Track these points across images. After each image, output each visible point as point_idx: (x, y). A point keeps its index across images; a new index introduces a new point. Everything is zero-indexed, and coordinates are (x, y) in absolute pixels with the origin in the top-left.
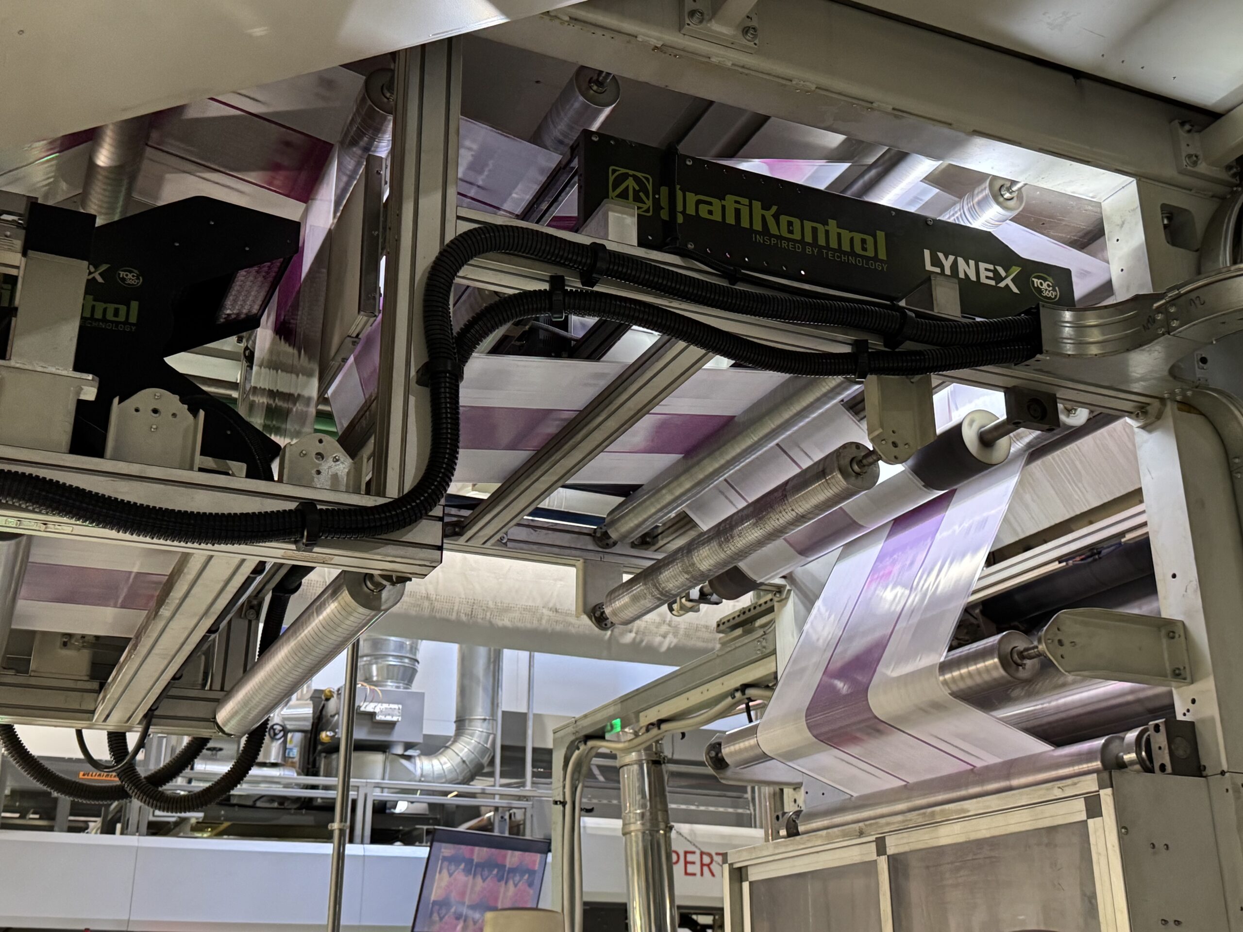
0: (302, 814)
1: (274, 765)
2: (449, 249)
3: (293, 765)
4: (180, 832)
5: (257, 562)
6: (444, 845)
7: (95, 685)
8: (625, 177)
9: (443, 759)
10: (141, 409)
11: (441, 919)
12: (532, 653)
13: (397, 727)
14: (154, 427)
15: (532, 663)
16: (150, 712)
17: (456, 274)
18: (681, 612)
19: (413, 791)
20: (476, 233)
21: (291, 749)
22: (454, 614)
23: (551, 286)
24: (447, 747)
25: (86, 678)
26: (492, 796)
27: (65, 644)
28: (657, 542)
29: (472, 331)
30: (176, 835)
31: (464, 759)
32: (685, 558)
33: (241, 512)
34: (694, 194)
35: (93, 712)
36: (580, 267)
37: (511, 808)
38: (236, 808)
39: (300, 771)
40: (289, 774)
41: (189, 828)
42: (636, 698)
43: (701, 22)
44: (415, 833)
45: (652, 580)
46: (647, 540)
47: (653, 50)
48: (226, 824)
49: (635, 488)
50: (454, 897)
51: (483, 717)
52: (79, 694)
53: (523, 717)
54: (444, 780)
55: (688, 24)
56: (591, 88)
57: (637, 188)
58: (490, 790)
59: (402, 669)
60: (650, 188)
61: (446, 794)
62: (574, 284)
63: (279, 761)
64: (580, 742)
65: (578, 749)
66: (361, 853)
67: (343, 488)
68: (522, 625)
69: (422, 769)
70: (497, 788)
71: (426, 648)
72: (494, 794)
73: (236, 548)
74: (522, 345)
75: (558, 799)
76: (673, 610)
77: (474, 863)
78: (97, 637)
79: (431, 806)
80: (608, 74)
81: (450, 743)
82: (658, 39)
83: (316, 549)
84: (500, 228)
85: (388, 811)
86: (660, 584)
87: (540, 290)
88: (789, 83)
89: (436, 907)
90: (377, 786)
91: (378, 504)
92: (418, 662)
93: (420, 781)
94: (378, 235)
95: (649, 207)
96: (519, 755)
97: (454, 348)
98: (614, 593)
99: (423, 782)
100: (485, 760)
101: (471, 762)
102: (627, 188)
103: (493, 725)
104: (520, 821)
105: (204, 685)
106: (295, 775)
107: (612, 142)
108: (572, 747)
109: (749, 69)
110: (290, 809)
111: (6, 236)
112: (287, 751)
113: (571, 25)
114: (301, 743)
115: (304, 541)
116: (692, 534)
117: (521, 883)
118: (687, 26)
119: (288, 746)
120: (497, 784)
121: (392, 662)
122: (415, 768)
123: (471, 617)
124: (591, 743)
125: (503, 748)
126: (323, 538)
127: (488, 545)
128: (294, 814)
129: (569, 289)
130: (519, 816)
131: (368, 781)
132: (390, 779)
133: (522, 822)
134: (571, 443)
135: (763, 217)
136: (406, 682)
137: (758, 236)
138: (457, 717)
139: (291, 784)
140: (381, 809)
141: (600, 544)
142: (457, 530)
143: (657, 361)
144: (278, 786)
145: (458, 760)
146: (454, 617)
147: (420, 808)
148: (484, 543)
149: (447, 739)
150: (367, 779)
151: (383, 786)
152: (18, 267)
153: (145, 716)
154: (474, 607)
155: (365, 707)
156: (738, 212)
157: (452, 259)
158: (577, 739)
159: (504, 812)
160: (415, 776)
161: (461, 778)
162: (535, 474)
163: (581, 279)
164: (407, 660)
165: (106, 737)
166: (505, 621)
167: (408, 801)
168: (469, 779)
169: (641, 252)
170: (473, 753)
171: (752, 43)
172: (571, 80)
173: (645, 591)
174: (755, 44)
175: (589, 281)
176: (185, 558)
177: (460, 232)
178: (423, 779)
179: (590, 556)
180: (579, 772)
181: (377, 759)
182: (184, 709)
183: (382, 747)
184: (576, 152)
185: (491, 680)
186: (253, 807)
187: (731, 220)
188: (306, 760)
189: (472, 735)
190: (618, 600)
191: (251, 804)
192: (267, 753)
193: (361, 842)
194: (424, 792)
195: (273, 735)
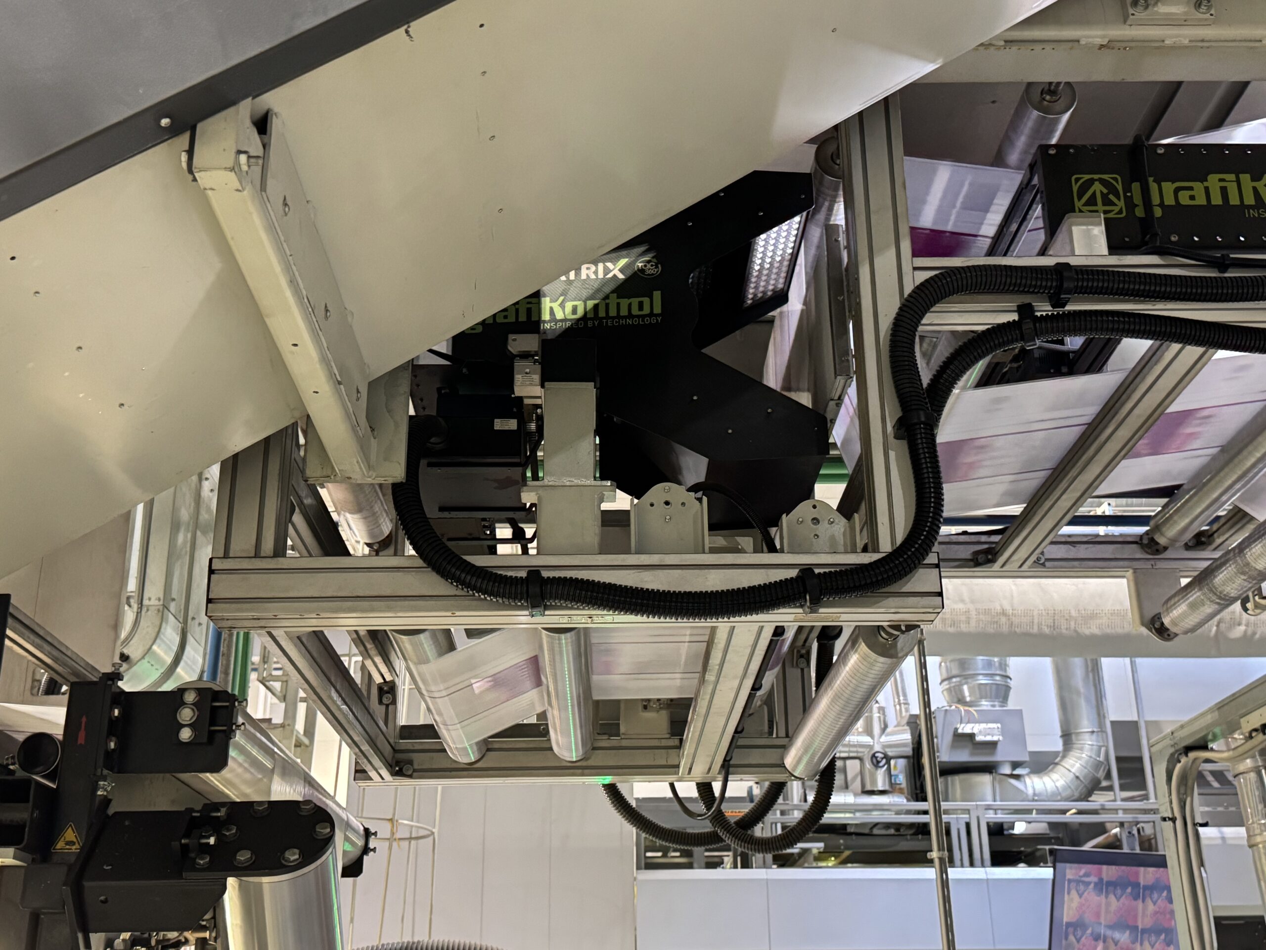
0: (918, 840)
1: (882, 792)
2: (908, 304)
3: (901, 791)
4: (804, 862)
5: (774, 627)
6: (1068, 865)
7: (675, 741)
8: (1091, 182)
9: (1055, 776)
10: (655, 503)
11: (1078, 941)
12: (1133, 659)
13: (999, 746)
14: (668, 517)
15: (1134, 669)
16: (726, 763)
17: (920, 322)
18: (1258, 611)
19: (1029, 811)
20: (937, 279)
21: (897, 776)
22: (1036, 627)
23: (1020, 315)
24: (1057, 764)
25: (668, 736)
26: (1114, 812)
27: (645, 707)
28: (1214, 541)
29: (944, 376)
30: (802, 866)
31: (1077, 774)
32: (1238, 558)
33: (748, 585)
34: (1170, 183)
35: (678, 766)
36: (1046, 291)
37: (1138, 823)
38: (854, 837)
39: (910, 797)
40: (899, 800)
41: (812, 858)
42: (1232, 703)
43: (1146, 7)
44: (1038, 854)
45: (1208, 584)
46: (1201, 541)
47: (1100, 49)
48: (847, 853)
49: (1178, 487)
50: (1088, 918)
51: (1090, 730)
52: (663, 751)
53: (1134, 725)
54: (1059, 798)
55: (1133, 14)
56: (1044, 99)
57: (1105, 191)
58: (1109, 805)
59: (994, 687)
60: (1120, 188)
61: (1064, 812)
62: (1043, 308)
63: (887, 788)
64: (1181, 754)
65: (1180, 762)
66: (983, 876)
67: (842, 549)
68: (1113, 631)
69: (1033, 788)
70: (1119, 803)
71: (1016, 664)
72: (1117, 810)
73: (755, 617)
74: (1019, 367)
75: (1166, 815)
76: (1248, 610)
77: (1104, 882)
78: (672, 700)
79: (1052, 825)
80: (1059, 84)
81: (1059, 759)
82: (1103, 37)
83: (821, 610)
84: (962, 271)
85: (1006, 832)
86: (1216, 589)
87: (1009, 322)
88: (1257, 44)
89: (1071, 930)
90: (988, 808)
91: (873, 560)
92: (1011, 679)
93: (1033, 800)
94: (844, 299)
95: (1121, 209)
96: (1136, 765)
97: (925, 399)
98: (1169, 603)
99: (1036, 801)
100: (1101, 774)
101: (1085, 777)
102: (1094, 194)
103: (1102, 738)
104: (1150, 836)
105: (771, 733)
106: (905, 801)
107: (1071, 151)
108: (1173, 760)
109: (1210, 41)
110: (906, 835)
111: (527, 373)
112: (893, 778)
113: (1008, 48)
114: (905, 767)
115: (808, 604)
116: (1251, 527)
117: (1159, 901)
118: (1131, 17)
119: (893, 772)
120: (1118, 798)
121: (983, 680)
122: (1026, 787)
123: (1054, 629)
124: (1192, 755)
125: (1119, 759)
126: (825, 599)
127: (1025, 567)
128: (911, 840)
129: (1039, 314)
130: (1148, 830)
131: (978, 803)
132: (1001, 801)
133: (1152, 836)
134: (1085, 458)
135: (1255, 189)
136: (1001, 700)
137: (1251, 211)
138: (1063, 731)
139: (902, 810)
140: (997, 831)
141: (1149, 551)
142: (990, 557)
143: (1156, 364)
144: (890, 813)
145: (1071, 776)
146: (1035, 630)
147: (1040, 828)
148: (1021, 566)
149: (1056, 754)
150: (976, 801)
151: (995, 807)
152: (540, 397)
153: (723, 766)
154: (1056, 618)
155: (963, 729)
156: (1224, 190)
157: (912, 312)
158: (1177, 751)
159: (1131, 827)
160: (1027, 795)
161: (1077, 795)
162: (1055, 493)
163: (1050, 302)
164: (998, 678)
165: (695, 787)
166: (1093, 629)
167: (1026, 822)
168: (1086, 796)
169: (1114, 260)
170: (1085, 768)
171: (1208, 15)
172: (1022, 97)
173: (1202, 597)
174: (1211, 15)
175: (1057, 303)
176: (713, 630)
177: (918, 283)
178: (1036, 798)
179: (1137, 565)
180: (1186, 785)
181: (985, 780)
182: (755, 757)
183: (989, 768)
184: (1035, 169)
185: (1092, 689)
186: (870, 835)
187: (1217, 200)
188: (914, 787)
189: (1081, 749)
190: (1175, 609)
191: (867, 831)
192: (874, 781)
193: (972, 864)
194: (1041, 811)
195: (876, 764)
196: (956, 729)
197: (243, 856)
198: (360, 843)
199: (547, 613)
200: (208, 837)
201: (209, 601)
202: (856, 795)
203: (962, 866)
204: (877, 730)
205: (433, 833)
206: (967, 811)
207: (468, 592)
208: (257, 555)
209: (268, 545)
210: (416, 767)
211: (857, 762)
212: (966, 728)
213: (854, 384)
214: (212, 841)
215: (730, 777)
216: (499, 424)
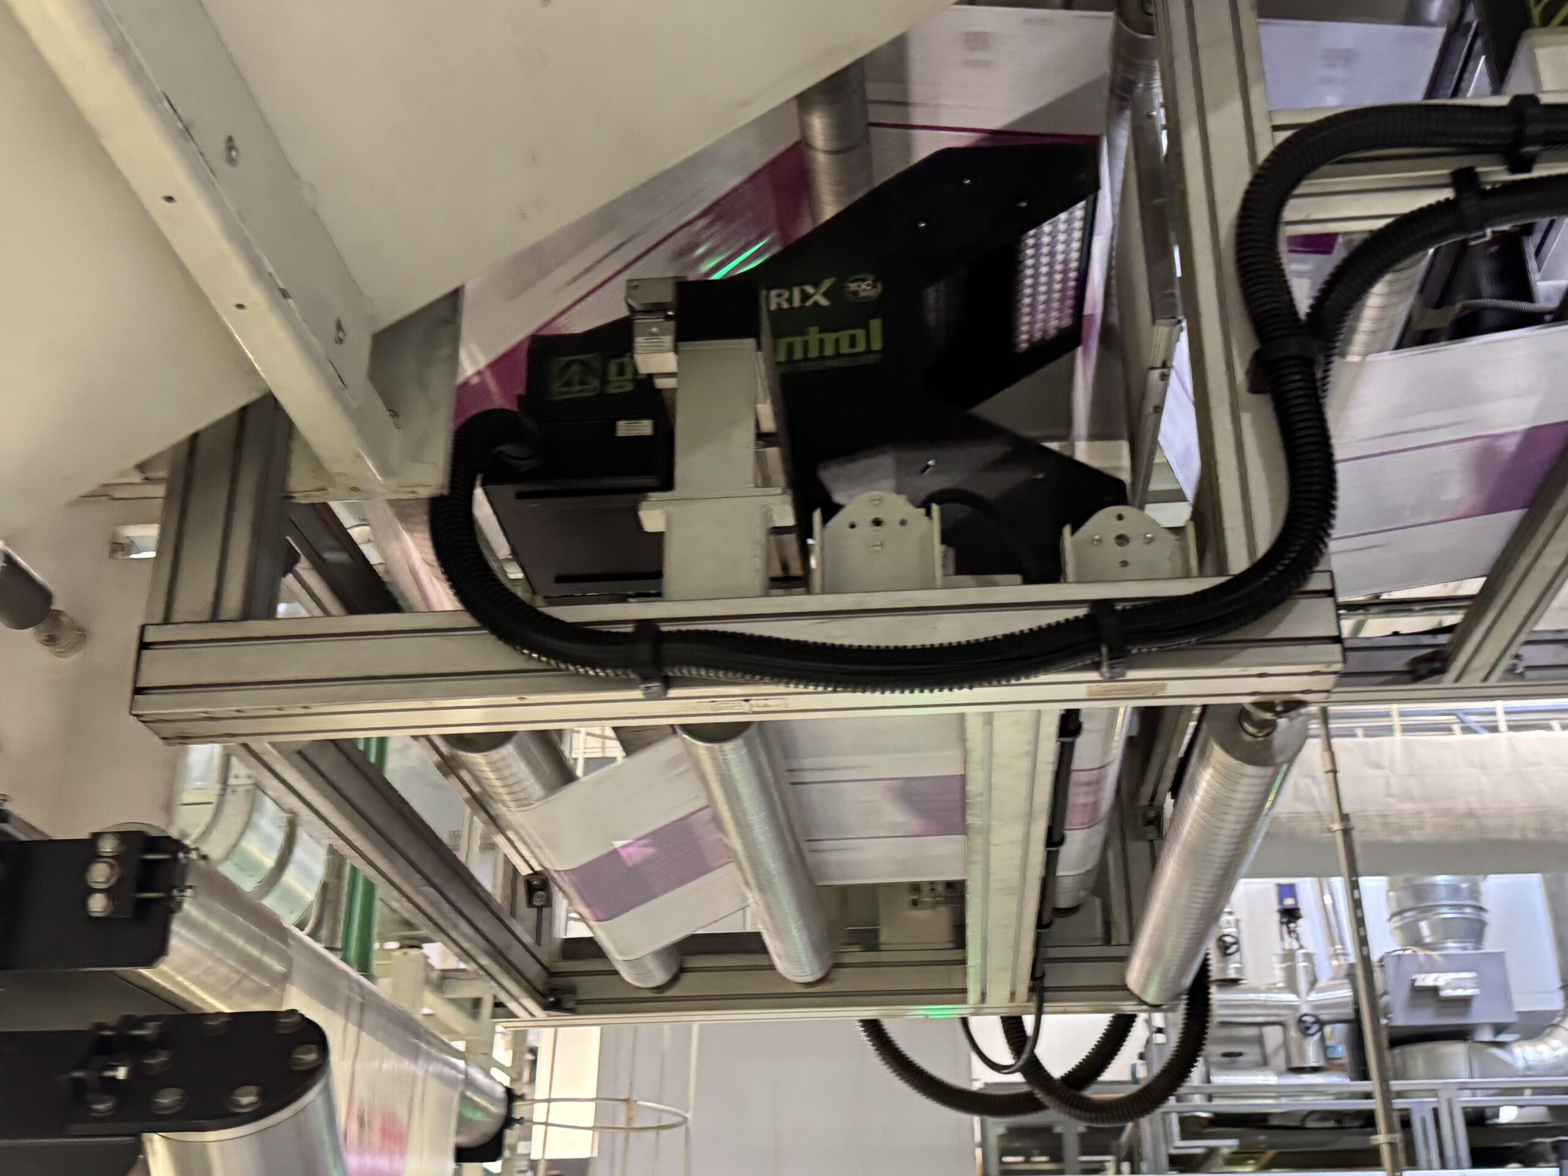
1: (1315, 1070)
2: (1265, 172)
3: (1340, 1068)
4: (1213, 1167)
5: (1057, 714)
9: (1555, 1043)
10: (856, 523)
13: (1474, 1003)
14: (879, 543)
16: (1036, 984)
19: (1517, 1091)
21: (1334, 1046)
23: (1456, 190)
24: (1556, 1026)
27: (914, 901)
38: (1279, 1131)
39: (1351, 1075)
41: (1220, 1161)
44: (1536, 1149)
48: (1271, 1153)
54: (1561, 1072)
59: (1463, 922)
63: (1321, 1063)
67: (1165, 574)
69: (1525, 1059)
79: (1553, 1109)
81: (1558, 1020)
85: (1488, 1121)
87: (1439, 203)
90: (1463, 1087)
92: (1485, 911)
93: (1526, 1075)
94: (1162, 203)
99: (1530, 1076)
110: (1351, 1127)
111: (653, 334)
112: (1329, 1050)
114: (1345, 1035)
115: (1106, 664)
119: (1329, 1043)
121: (1448, 914)
122: (1514, 1058)
126: (1134, 650)
127: (1493, 680)
128: (1357, 1134)
129: (1488, 187)
131: (1448, 1081)
132: (1481, 1077)
136: (1474, 940)
138: (1563, 981)
139: (1343, 1093)
140: (1477, 1119)
142: (1435, 666)
144: (1328, 1097)
146: (1516, 836)
147: (1536, 1114)
148: (1486, 679)
149: (1553, 1014)
150: (1446, 1079)
151: (1474, 1086)
152: (676, 373)
153: (1032, 990)
155: (1423, 981)
160: (1517, 1069)
163: (1506, 165)
164: (1468, 910)
167: (1516, 1106)
175: (1518, 163)
176: (960, 725)
178: (1529, 1073)
181: (1457, 1049)
182: (1083, 974)
183: (1461, 1034)
186: (1301, 1128)
191: (1297, 1124)
192: (1302, 1054)
193: (1444, 1166)
194: (1538, 1091)
195: (1304, 1029)
196: (1414, 981)
197: (168, 1099)
198: (498, 1110)
199: (673, 693)
200: (114, 1068)
201: (138, 691)
202: (1279, 1074)
203: (1430, 1168)
204: (1303, 983)
205: (686, 1119)
206: (1433, 1092)
207: (548, 663)
208: (215, 617)
209: (233, 599)
210: (582, 996)
211: (1278, 1029)
212: (1427, 980)
213: (1184, 337)
214: (121, 1073)
215: (1047, 1006)
216: (625, 428)
